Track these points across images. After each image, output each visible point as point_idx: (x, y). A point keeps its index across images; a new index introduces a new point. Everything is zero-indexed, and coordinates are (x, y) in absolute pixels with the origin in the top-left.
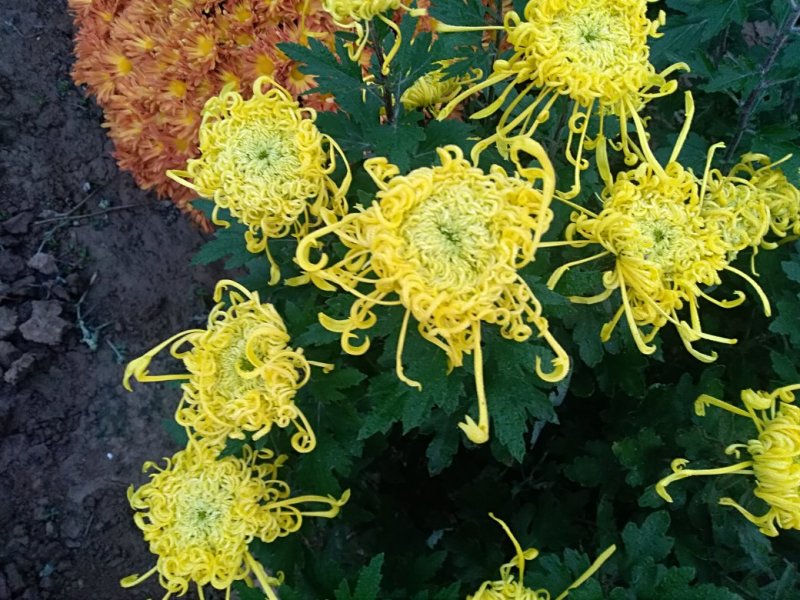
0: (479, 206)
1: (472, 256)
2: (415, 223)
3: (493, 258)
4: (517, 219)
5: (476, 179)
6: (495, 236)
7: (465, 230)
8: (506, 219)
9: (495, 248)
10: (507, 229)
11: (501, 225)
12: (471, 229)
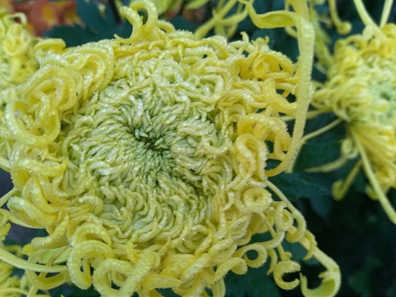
0: (193, 88)
1: (192, 171)
2: (86, 130)
3: (228, 170)
4: (256, 100)
5: (185, 46)
6: (226, 132)
7: (175, 129)
8: (240, 102)
9: (228, 153)
10: (244, 118)
11: (233, 113)
12: (185, 127)
